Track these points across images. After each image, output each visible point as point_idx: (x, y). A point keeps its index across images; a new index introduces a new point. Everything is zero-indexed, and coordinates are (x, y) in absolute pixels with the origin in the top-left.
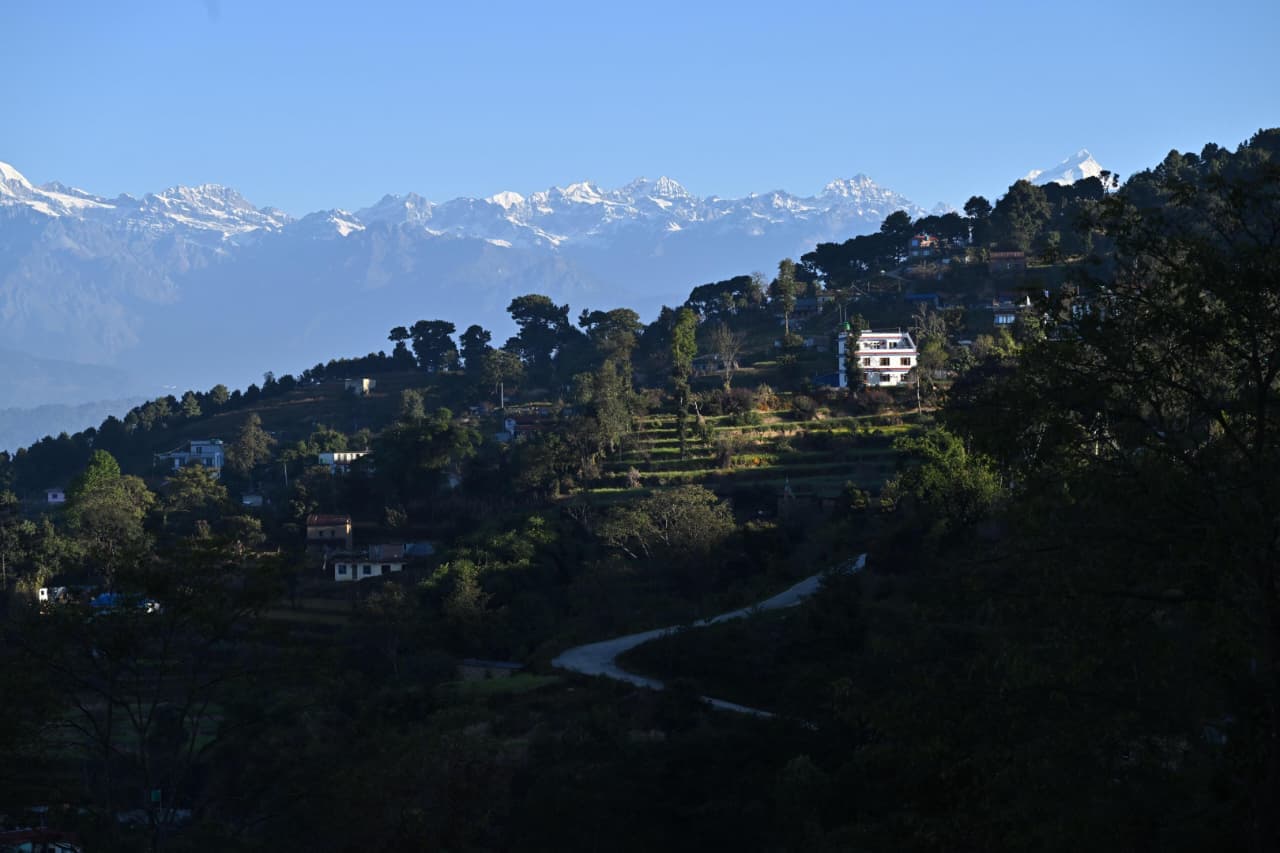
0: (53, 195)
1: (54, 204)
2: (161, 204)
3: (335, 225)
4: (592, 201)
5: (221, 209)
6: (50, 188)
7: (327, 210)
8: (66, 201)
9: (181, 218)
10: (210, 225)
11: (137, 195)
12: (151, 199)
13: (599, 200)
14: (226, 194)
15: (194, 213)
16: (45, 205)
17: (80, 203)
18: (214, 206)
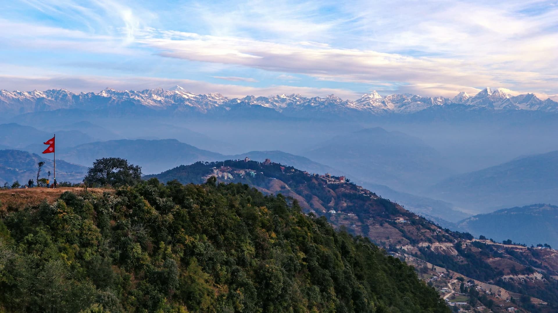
0: (188, 94)
1: (188, 96)
2: (207, 96)
3: (237, 101)
4: (284, 98)
5: (218, 97)
6: (187, 93)
7: (236, 98)
8: (190, 95)
9: (210, 99)
10: (215, 100)
11: (202, 94)
12: (205, 95)
13: (286, 97)
14: (219, 95)
15: (213, 98)
16: (186, 96)
17: (193, 96)
18: (217, 97)
